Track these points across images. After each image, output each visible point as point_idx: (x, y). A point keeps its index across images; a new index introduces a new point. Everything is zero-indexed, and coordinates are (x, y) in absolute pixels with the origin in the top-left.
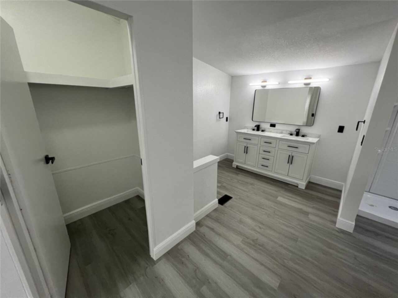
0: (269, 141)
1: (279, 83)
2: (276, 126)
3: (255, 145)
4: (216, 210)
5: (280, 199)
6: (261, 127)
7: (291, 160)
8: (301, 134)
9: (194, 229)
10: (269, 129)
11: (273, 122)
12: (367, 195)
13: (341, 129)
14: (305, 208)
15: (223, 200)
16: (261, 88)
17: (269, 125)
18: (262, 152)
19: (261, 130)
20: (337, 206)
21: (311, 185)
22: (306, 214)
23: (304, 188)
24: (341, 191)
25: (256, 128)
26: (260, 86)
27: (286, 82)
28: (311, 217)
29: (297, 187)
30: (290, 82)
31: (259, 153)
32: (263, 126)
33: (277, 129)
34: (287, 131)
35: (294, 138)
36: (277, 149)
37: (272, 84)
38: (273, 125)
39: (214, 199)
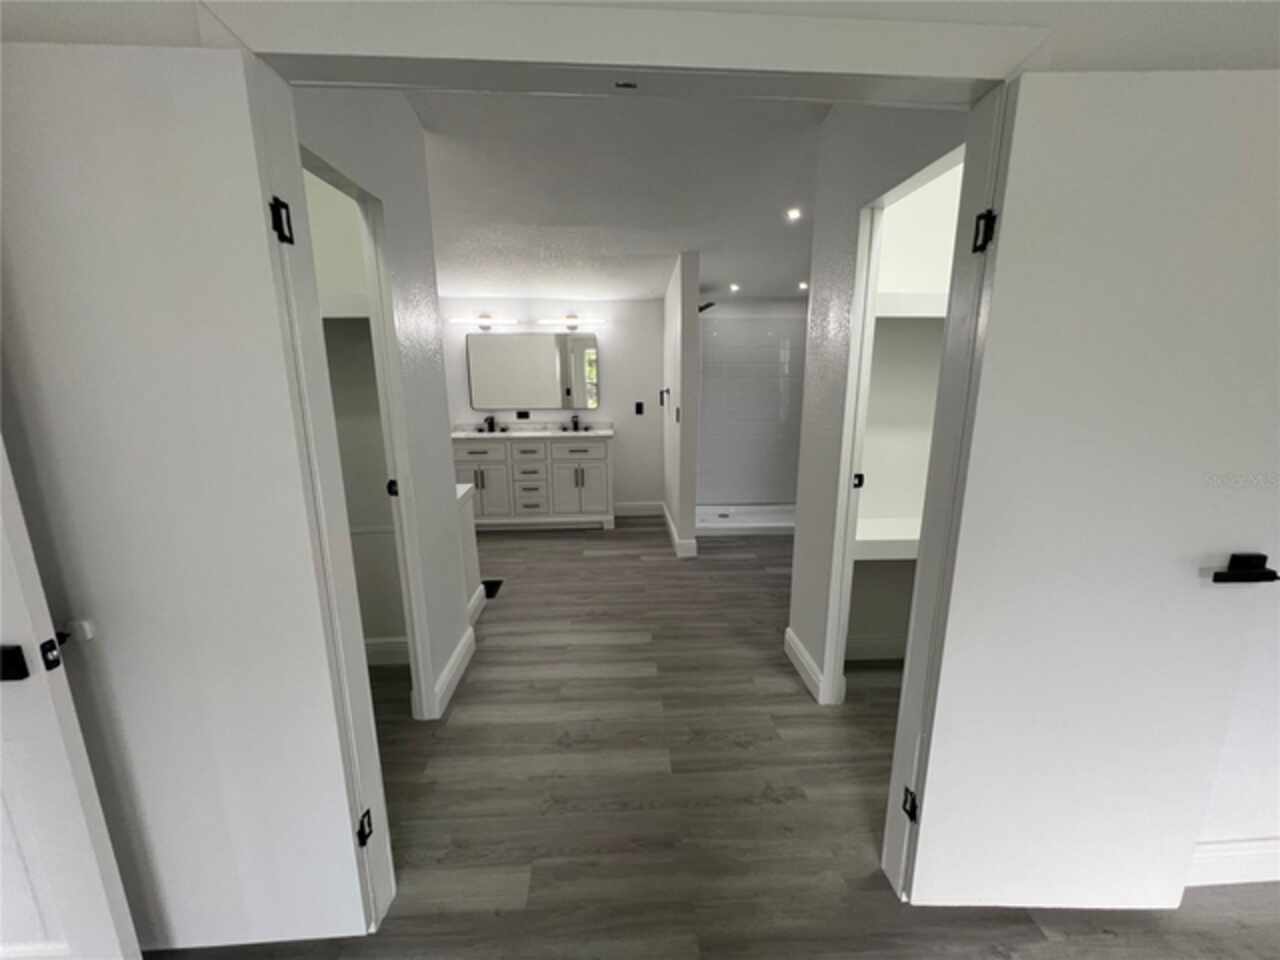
0: (528, 448)
1: (520, 323)
2: (532, 415)
3: (499, 462)
4: (485, 609)
5: (587, 553)
6: (496, 420)
7: (579, 478)
8: (581, 426)
9: (473, 648)
10: (515, 424)
11: (523, 407)
12: (699, 510)
13: (639, 408)
14: (631, 552)
15: (492, 588)
16: (480, 331)
17: (514, 415)
18: (518, 476)
19: (497, 428)
20: (667, 535)
21: (620, 521)
22: (635, 557)
23: (612, 527)
24: (662, 517)
25: (486, 426)
26: (476, 327)
27: (531, 322)
28: (644, 558)
29: (602, 529)
30: (541, 322)
31: (514, 481)
32: (501, 419)
33: (533, 423)
34: (554, 423)
35: (571, 434)
36: (549, 461)
37: (504, 324)
38: (523, 415)
39: (477, 588)
